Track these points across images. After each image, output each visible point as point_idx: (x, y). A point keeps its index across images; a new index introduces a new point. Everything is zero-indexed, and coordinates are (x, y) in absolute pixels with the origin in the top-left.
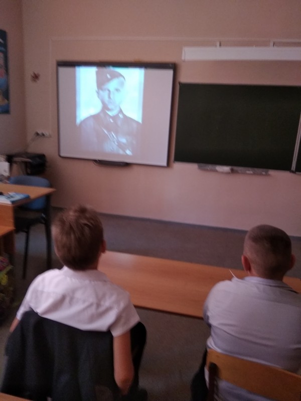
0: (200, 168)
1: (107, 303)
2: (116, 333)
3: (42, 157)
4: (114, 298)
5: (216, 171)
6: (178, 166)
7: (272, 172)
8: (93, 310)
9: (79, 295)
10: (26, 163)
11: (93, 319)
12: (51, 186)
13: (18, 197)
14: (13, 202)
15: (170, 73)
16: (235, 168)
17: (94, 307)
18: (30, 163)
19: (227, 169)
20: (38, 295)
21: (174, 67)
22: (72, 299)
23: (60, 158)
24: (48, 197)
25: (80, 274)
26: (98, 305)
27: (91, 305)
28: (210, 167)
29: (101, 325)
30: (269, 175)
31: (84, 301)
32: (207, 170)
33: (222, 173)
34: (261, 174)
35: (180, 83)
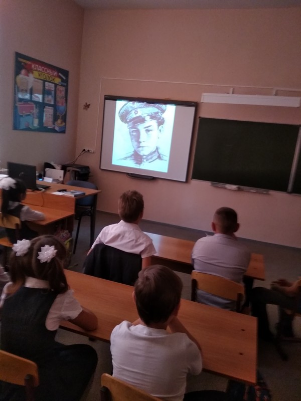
0: (213, 185)
1: (141, 241)
2: (143, 257)
3: (87, 168)
4: (144, 239)
5: (225, 188)
6: (195, 183)
7: (272, 192)
8: (133, 243)
9: (127, 235)
10: (76, 171)
11: (133, 247)
12: (97, 189)
13: (78, 193)
14: (75, 196)
15: (192, 110)
16: (242, 187)
17: (134, 242)
18: (78, 172)
19: (234, 187)
20: (105, 235)
21: (196, 105)
22: (123, 236)
23: (100, 170)
24: (95, 196)
25: (128, 224)
26: (136, 241)
27: (133, 240)
28: (221, 185)
29: (137, 250)
30: (269, 194)
31: (129, 238)
32: (217, 187)
33: (230, 190)
34: (262, 193)
35: (200, 117)
